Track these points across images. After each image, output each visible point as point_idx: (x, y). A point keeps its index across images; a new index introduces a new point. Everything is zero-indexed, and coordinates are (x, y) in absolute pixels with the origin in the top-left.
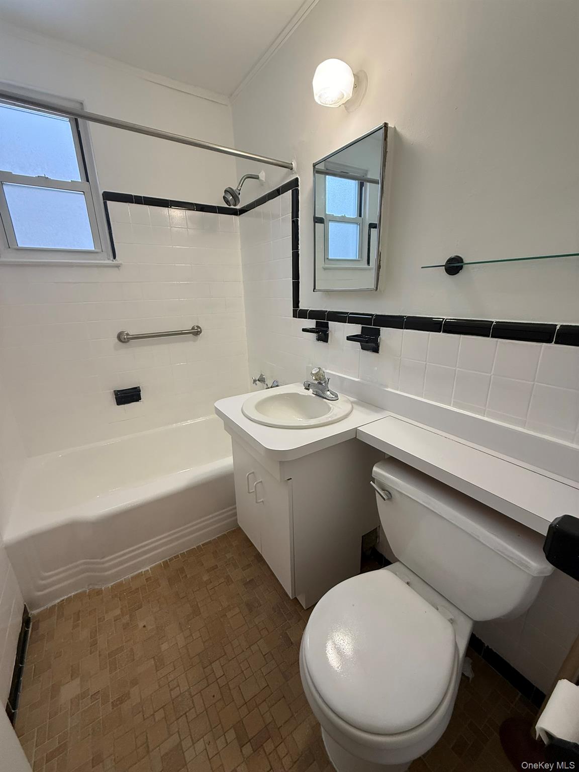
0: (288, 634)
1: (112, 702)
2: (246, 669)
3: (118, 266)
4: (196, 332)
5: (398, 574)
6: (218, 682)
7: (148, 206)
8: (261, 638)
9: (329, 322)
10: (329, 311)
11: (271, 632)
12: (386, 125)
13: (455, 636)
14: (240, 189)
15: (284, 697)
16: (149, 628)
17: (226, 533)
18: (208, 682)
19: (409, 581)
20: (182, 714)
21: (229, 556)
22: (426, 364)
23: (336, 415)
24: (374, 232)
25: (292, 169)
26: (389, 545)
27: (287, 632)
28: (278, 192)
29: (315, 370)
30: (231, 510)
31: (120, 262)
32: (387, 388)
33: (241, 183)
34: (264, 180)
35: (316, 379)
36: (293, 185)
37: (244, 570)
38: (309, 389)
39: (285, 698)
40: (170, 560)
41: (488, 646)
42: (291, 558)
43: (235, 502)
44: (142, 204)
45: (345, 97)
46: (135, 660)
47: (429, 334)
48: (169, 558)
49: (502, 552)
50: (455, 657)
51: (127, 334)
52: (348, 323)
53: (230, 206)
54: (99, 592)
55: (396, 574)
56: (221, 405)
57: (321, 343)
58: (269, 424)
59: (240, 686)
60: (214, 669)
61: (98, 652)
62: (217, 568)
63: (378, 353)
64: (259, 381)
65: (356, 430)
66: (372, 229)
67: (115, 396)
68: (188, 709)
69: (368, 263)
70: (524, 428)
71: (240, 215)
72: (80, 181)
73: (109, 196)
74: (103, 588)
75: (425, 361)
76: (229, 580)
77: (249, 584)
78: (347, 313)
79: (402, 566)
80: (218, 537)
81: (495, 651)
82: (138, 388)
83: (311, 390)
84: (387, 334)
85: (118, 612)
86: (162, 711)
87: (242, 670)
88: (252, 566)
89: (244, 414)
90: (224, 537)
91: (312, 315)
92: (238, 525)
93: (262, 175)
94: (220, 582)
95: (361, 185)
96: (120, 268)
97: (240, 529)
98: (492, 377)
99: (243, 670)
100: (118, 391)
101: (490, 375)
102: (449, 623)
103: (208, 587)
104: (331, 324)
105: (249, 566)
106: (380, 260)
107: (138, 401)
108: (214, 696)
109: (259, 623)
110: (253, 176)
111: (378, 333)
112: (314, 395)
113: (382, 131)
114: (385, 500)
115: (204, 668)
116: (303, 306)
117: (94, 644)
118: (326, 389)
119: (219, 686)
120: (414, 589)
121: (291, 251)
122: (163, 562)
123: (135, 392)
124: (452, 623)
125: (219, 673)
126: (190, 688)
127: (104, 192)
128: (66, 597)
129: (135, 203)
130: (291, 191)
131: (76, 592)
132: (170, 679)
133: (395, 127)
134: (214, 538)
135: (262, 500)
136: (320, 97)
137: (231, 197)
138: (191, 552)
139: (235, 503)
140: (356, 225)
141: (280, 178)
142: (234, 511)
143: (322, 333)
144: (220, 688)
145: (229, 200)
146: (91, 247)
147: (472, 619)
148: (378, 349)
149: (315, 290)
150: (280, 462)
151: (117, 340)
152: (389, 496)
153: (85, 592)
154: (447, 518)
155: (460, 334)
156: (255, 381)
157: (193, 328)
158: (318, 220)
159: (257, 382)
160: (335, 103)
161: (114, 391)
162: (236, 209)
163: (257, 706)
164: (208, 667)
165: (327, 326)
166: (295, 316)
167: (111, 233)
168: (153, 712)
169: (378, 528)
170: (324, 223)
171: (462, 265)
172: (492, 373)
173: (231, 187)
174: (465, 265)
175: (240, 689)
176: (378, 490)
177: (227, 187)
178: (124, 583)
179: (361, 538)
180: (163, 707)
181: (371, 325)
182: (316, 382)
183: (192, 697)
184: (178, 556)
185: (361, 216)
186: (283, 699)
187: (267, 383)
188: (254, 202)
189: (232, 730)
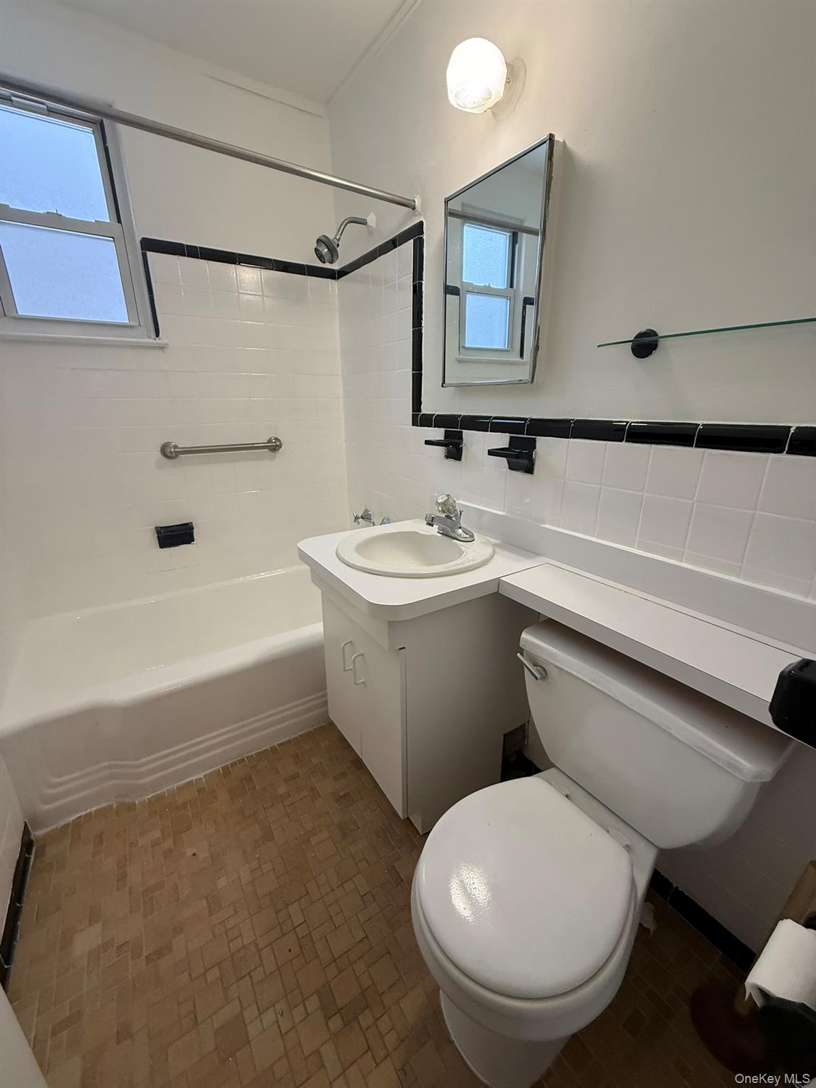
0: (397, 867)
1: (147, 957)
2: (337, 914)
3: (162, 348)
4: (274, 446)
5: (552, 783)
6: (296, 932)
7: (206, 261)
8: (359, 873)
9: (464, 431)
10: (464, 416)
11: (373, 865)
12: (551, 137)
13: (632, 868)
14: (340, 238)
15: (388, 952)
16: (201, 856)
17: (311, 729)
18: (282, 931)
19: (569, 793)
20: (244, 974)
21: (315, 761)
22: (601, 488)
23: (469, 561)
24: (531, 310)
25: (414, 209)
26: (542, 745)
27: (395, 864)
28: (394, 243)
29: (442, 498)
30: (321, 697)
31: (166, 341)
32: (544, 524)
33: (341, 229)
34: (374, 226)
35: (444, 512)
36: (416, 233)
37: (336, 781)
38: (432, 525)
39: (390, 954)
40: (233, 765)
41: (677, 888)
42: (402, 760)
43: (326, 686)
44: (198, 258)
45: (493, 97)
46: (180, 900)
47: (606, 445)
48: (231, 762)
49: (703, 750)
50: (630, 899)
51: (175, 447)
52: (491, 431)
53: (324, 262)
54: (131, 807)
55: (551, 784)
56: (307, 546)
57: (451, 462)
58: (376, 571)
59: (328, 937)
60: (291, 914)
61: (128, 889)
62: (299, 776)
63: (532, 473)
64: (362, 518)
65: (498, 582)
66: (527, 306)
67: (156, 535)
68: (253, 968)
69: (522, 355)
70: (739, 578)
71: (338, 279)
72: (109, 221)
73: (150, 245)
74: (137, 802)
75: (600, 484)
76: (314, 794)
77: (343, 799)
78: (489, 418)
79: (559, 773)
80: (300, 736)
81: (687, 894)
82: (190, 525)
83: (436, 527)
84: (545, 446)
85: (157, 834)
86: (216, 970)
87: (330, 915)
88: (347, 775)
89: (338, 558)
90: (309, 736)
91: (440, 421)
92: (330, 719)
93: (371, 220)
94: (302, 797)
95: (514, 240)
96: (165, 350)
97: (331, 724)
98: (695, 504)
99: (332, 915)
100: (162, 528)
101: (692, 502)
102: (624, 852)
103: (285, 803)
104: (466, 434)
105: (344, 775)
106: (538, 338)
107: (190, 543)
108: (290, 950)
109: (356, 853)
110: (358, 220)
111: (532, 445)
112: (440, 535)
113: (545, 146)
114: (536, 678)
115: (277, 913)
116: (426, 409)
117: (123, 877)
118: (456, 525)
119: (297, 936)
120: (576, 805)
121: (411, 331)
122: (222, 768)
123: (187, 529)
124: (628, 851)
125: (298, 919)
126: (256, 939)
127: (143, 239)
128: (84, 813)
129: (188, 256)
130: (412, 240)
131: (99, 807)
132: (229, 926)
133: (564, 142)
134: (295, 736)
135: (363, 680)
136: (456, 96)
137: (326, 250)
138: (263, 755)
139: (325, 688)
140: (504, 300)
141: (397, 222)
142: (323, 699)
143: (454, 449)
144: (298, 939)
145: (323, 253)
146: (123, 318)
147: (657, 847)
148: (533, 469)
149: (444, 385)
150: (389, 622)
151: (160, 455)
152: (544, 673)
153: (111, 807)
154: (624, 702)
155: (651, 444)
156: (356, 518)
157: (270, 441)
158: (450, 290)
159: (361, 520)
160: (477, 107)
161: (156, 528)
162: (334, 270)
163: (351, 964)
164: (284, 911)
165: (460, 437)
166: (414, 424)
167: (153, 300)
168: (204, 971)
169: (527, 724)
170: (459, 295)
171: (657, 341)
172: (695, 499)
173: (327, 235)
174: (660, 340)
175: (327, 941)
176: (528, 665)
177: (321, 235)
178: (166, 794)
179: (503, 737)
180: (218, 964)
181: (524, 434)
182: (443, 515)
183: (259, 950)
184: (243, 760)
185: (512, 286)
186: (388, 955)
187: (373, 520)
188: (359, 259)
189: (315, 996)
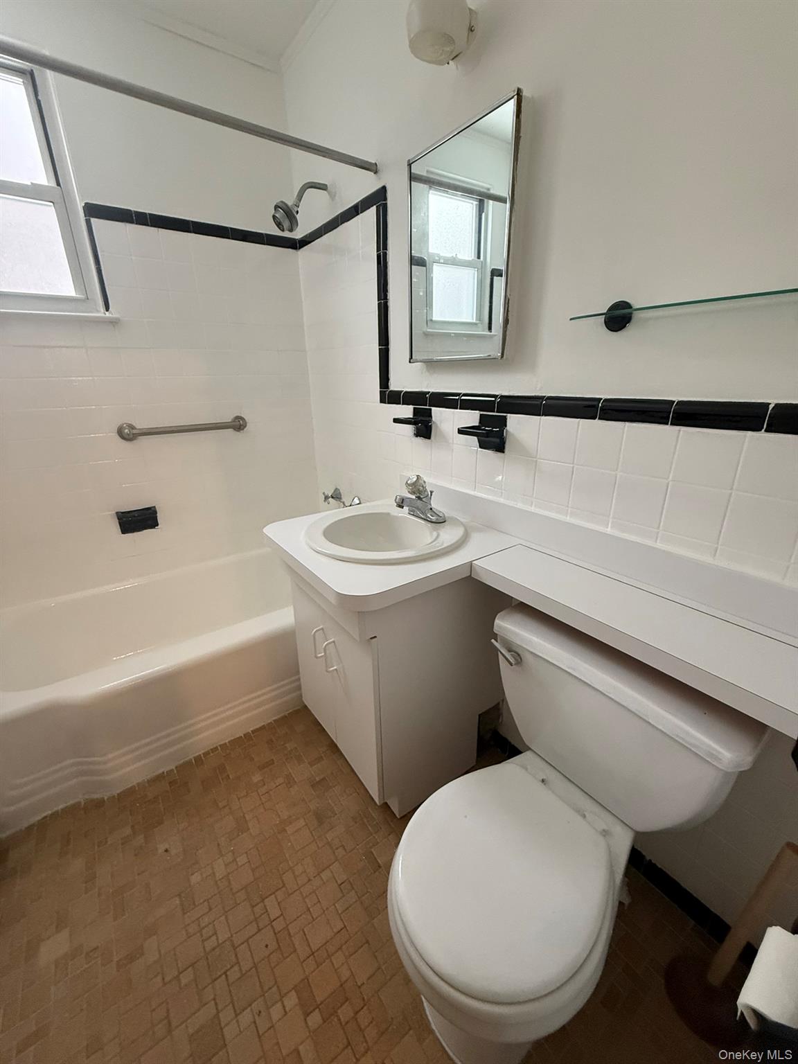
0: (374, 852)
1: (118, 962)
2: (314, 905)
3: (114, 323)
4: (238, 425)
5: (528, 769)
6: (273, 927)
7: (156, 229)
8: (336, 861)
9: (433, 409)
10: (433, 393)
11: (350, 852)
12: (519, 92)
13: (610, 853)
14: (298, 204)
15: (367, 942)
16: (173, 852)
17: (285, 713)
18: (258, 926)
19: (544, 777)
20: (219, 974)
21: (289, 746)
22: (573, 467)
23: (442, 544)
25: (377, 172)
27: (373, 850)
28: (355, 210)
29: (412, 479)
30: (294, 681)
31: (118, 315)
33: (300, 195)
35: (413, 493)
36: (379, 199)
37: (311, 766)
38: (402, 508)
39: (369, 944)
40: (206, 754)
41: (650, 860)
42: (377, 744)
44: (148, 225)
46: (153, 899)
47: (579, 423)
48: (203, 752)
49: (683, 739)
51: (133, 428)
52: (460, 409)
53: (283, 230)
54: (99, 804)
55: (526, 771)
56: (275, 533)
57: (420, 440)
58: (343, 557)
59: (305, 930)
60: (268, 908)
61: (97, 891)
62: (274, 763)
63: (503, 452)
64: (332, 497)
65: (471, 565)
66: (495, 278)
67: (118, 521)
68: (229, 967)
69: (490, 328)
70: (715, 559)
71: (299, 248)
72: (46, 184)
73: (93, 211)
74: (105, 797)
75: (573, 464)
76: (290, 781)
77: (319, 784)
78: (458, 394)
79: (535, 756)
80: (274, 721)
81: (660, 866)
82: (153, 509)
83: (406, 509)
84: (516, 424)
85: (128, 831)
86: (190, 971)
87: (307, 906)
88: (323, 759)
90: (283, 721)
91: (408, 398)
92: (303, 703)
93: (332, 185)
94: (278, 784)
95: (481, 209)
97: (306, 706)
98: (670, 483)
99: (309, 906)
100: (122, 513)
101: (666, 481)
102: (601, 837)
103: (259, 791)
104: (436, 411)
105: (320, 759)
106: (508, 311)
107: (154, 527)
108: (267, 946)
109: (333, 840)
110: (318, 186)
111: (503, 422)
112: (410, 516)
113: (514, 102)
114: (511, 665)
115: (253, 907)
116: (394, 385)
117: (91, 878)
118: (427, 506)
119: (274, 931)
120: (552, 790)
121: (377, 302)
122: (194, 758)
123: (150, 514)
124: (604, 836)
125: (275, 913)
126: (232, 936)
127: (86, 204)
128: (50, 812)
129: (137, 223)
130: (375, 207)
131: (66, 805)
132: (203, 924)
133: (533, 96)
134: (269, 722)
135: (335, 668)
137: (285, 217)
138: (237, 742)
139: (298, 672)
140: (472, 271)
142: (298, 683)
143: (423, 427)
144: (275, 934)
145: (282, 221)
146: (70, 291)
147: (632, 829)
148: (504, 448)
149: (412, 361)
150: (358, 612)
151: (116, 437)
152: (518, 658)
153: (78, 804)
155: (625, 421)
156: (326, 498)
157: (233, 420)
158: (416, 261)
159: (330, 499)
161: (117, 513)
162: (293, 238)
163: (329, 956)
164: (260, 905)
165: (429, 414)
166: (382, 401)
167: (101, 270)
168: (176, 973)
169: (501, 703)
170: (425, 266)
171: (631, 314)
172: (671, 478)
173: (284, 201)
174: (634, 312)
175: (305, 935)
176: (502, 651)
177: (278, 201)
178: (137, 789)
179: (478, 717)
180: (192, 965)
181: (494, 412)
182: (414, 497)
183: (235, 948)
184: (216, 748)
185: (479, 257)
186: (367, 945)
187: (343, 500)
188: (320, 228)
189: (293, 992)
